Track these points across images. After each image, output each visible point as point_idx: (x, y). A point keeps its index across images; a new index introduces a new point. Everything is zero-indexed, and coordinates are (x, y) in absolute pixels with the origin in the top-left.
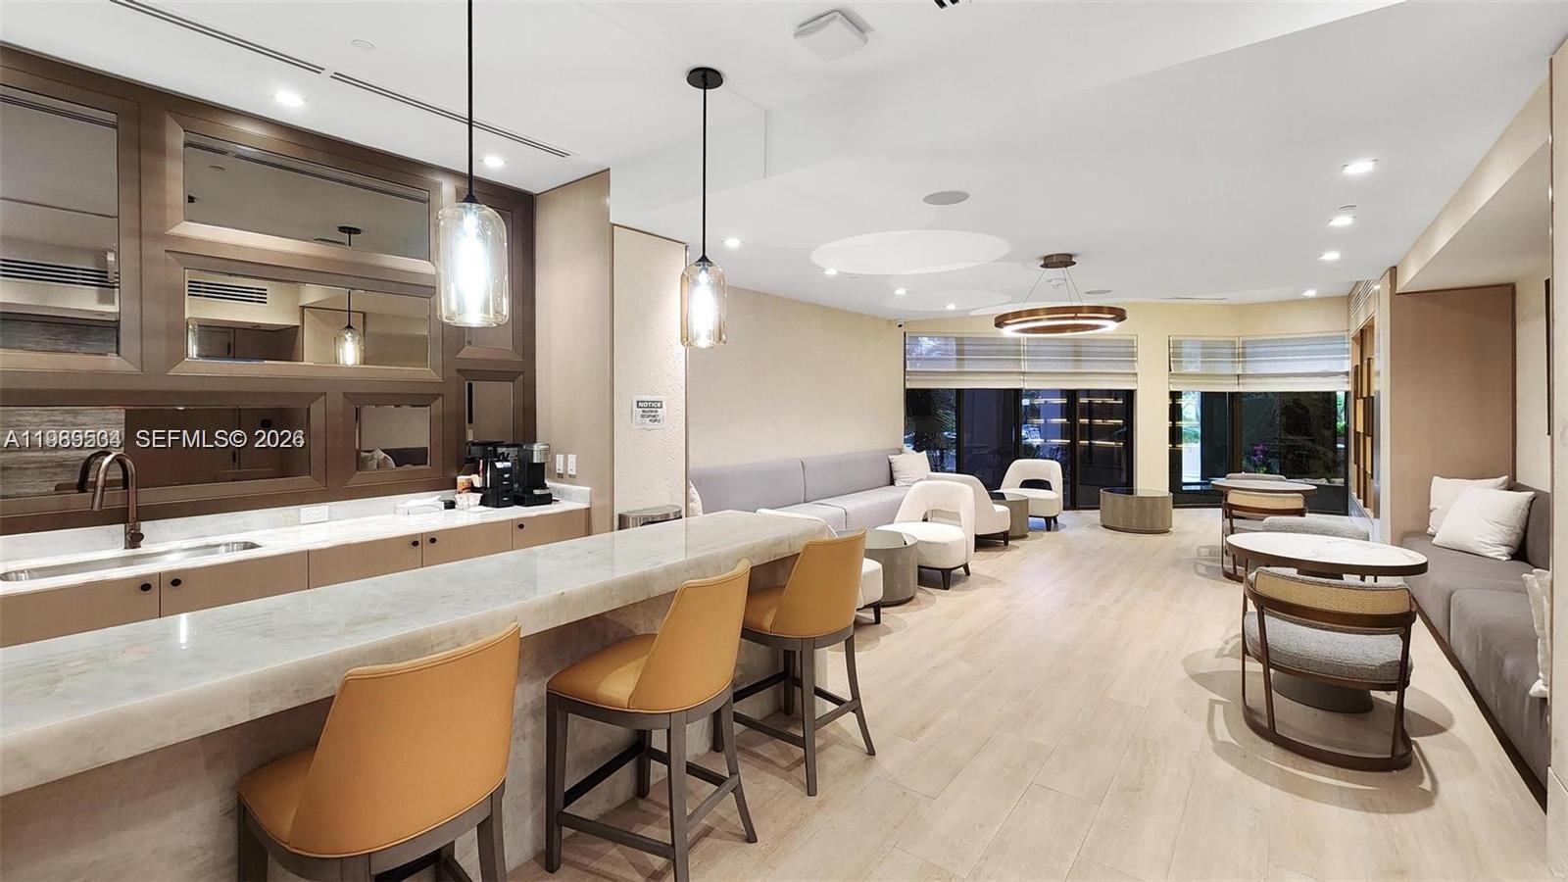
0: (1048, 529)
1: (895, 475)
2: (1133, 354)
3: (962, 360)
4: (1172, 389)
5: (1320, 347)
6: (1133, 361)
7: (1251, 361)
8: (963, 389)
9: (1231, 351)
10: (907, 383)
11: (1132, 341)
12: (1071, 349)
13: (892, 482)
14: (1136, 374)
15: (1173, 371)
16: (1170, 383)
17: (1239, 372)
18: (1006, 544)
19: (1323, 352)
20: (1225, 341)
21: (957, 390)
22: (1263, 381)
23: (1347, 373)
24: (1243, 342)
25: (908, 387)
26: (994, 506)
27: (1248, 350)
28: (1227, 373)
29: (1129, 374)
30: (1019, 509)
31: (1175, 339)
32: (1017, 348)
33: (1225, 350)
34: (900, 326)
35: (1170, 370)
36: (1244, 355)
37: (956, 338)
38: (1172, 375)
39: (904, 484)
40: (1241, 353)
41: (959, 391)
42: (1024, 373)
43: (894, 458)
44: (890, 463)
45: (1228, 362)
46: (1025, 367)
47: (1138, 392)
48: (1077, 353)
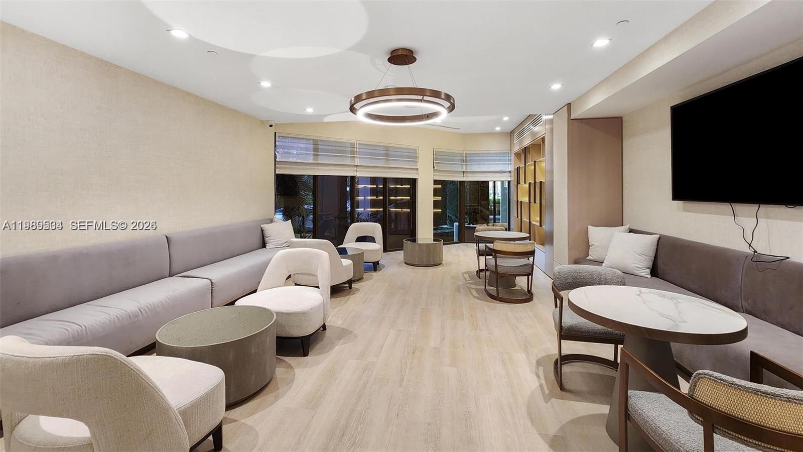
0: (375, 270)
1: (266, 239)
2: (416, 158)
3: (317, 155)
4: (435, 179)
5: (498, 158)
6: (416, 161)
7: (469, 164)
8: (317, 176)
9: (460, 158)
10: (277, 170)
11: (416, 149)
12: (384, 152)
13: (264, 245)
14: (417, 169)
15: (435, 168)
16: (434, 175)
17: (464, 170)
18: (350, 287)
19: (499, 160)
20: (458, 153)
21: (313, 176)
22: (474, 175)
23: (510, 172)
24: (466, 154)
25: (277, 172)
26: (342, 260)
27: (468, 158)
28: (458, 170)
29: (414, 169)
30: (357, 258)
31: (437, 150)
32: (352, 149)
33: (457, 158)
34: (271, 126)
35: (434, 168)
36: (466, 161)
37: (313, 140)
38: (434, 170)
39: (274, 246)
40: (466, 159)
41: (315, 177)
42: (357, 166)
43: (267, 227)
44: (262, 231)
45: (459, 164)
46: (357, 162)
47: (419, 180)
48: (387, 155)
